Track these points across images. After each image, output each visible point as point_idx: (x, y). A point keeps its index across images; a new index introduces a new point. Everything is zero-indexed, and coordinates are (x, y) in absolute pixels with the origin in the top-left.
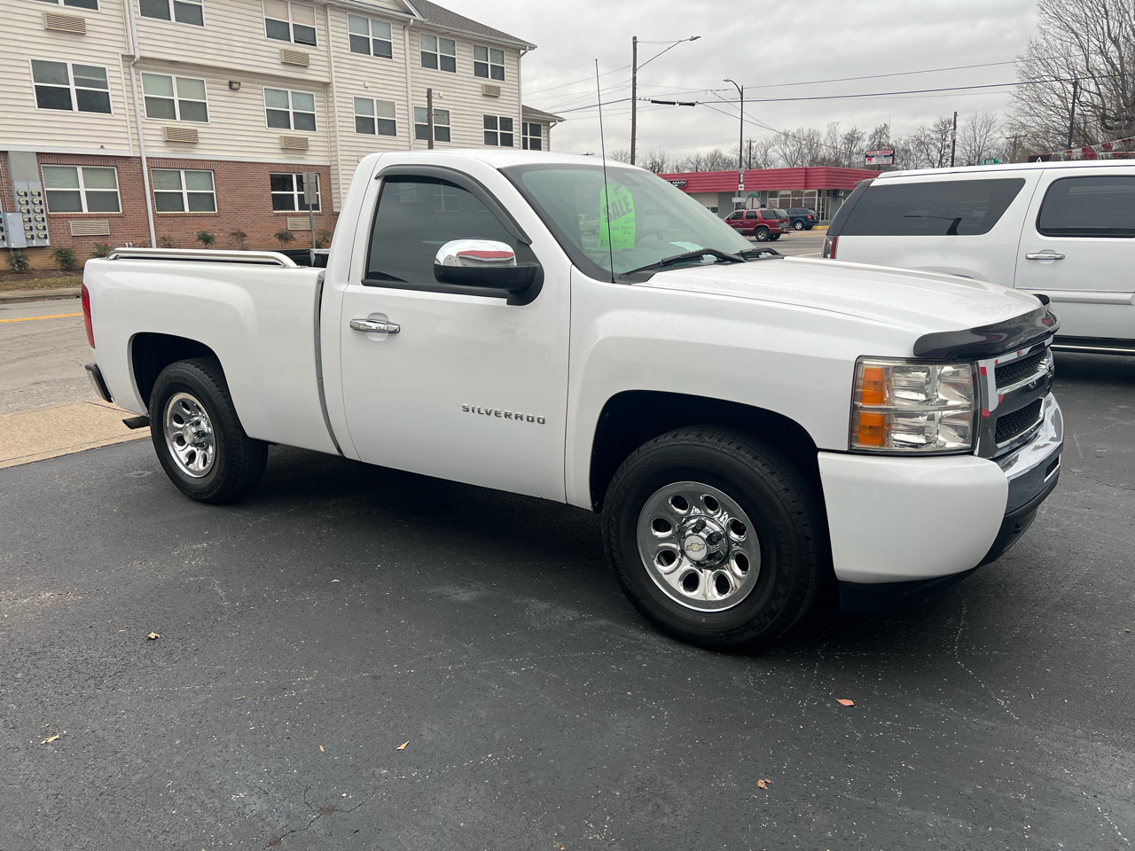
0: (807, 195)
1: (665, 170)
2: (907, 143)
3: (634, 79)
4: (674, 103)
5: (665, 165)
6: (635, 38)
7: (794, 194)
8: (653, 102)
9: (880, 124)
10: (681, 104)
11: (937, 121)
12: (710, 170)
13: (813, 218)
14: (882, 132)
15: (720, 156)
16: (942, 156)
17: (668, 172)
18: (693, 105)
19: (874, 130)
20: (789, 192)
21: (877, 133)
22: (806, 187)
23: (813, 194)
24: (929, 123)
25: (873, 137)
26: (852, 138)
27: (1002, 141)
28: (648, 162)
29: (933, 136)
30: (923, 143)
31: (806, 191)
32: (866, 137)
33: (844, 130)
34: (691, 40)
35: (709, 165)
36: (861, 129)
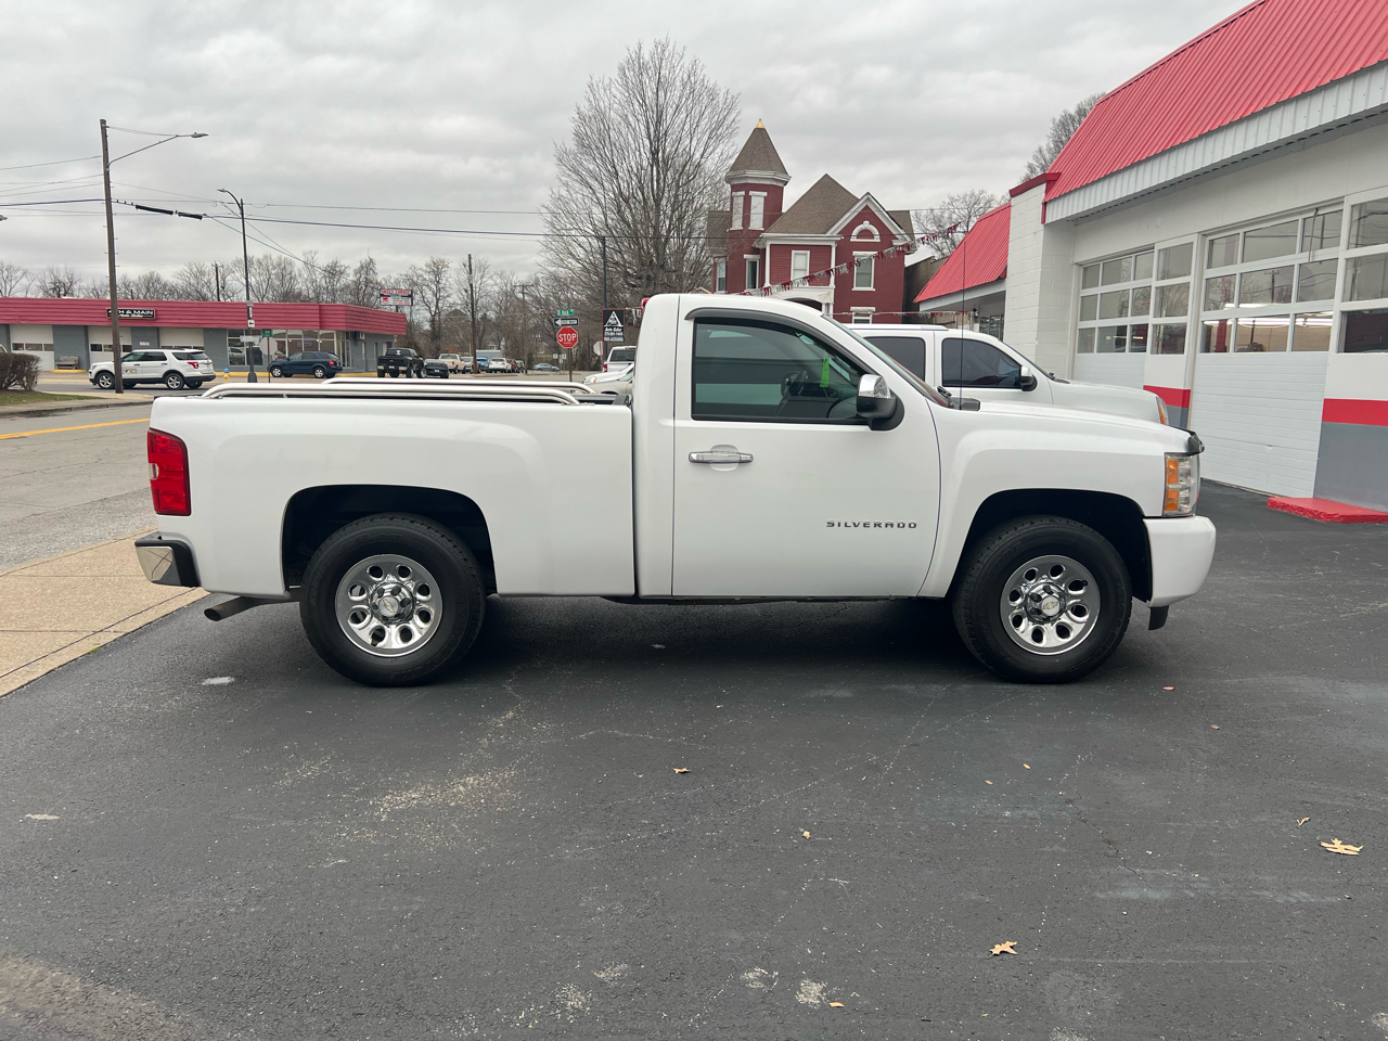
0: (323, 336)
1: (76, 293)
2: (397, 282)
3: (107, 175)
4: (171, 213)
5: (75, 287)
6: (103, 122)
7: (307, 334)
8: (138, 207)
9: (364, 258)
10: (181, 214)
11: (429, 261)
12: (145, 297)
13: (335, 364)
14: (368, 267)
15: (158, 280)
16: (438, 300)
17: (82, 297)
18: (199, 217)
19: (359, 265)
20: (300, 332)
21: (362, 267)
22: (322, 327)
23: (331, 336)
24: (421, 262)
25: (357, 272)
26: (333, 272)
27: (496, 288)
28: (48, 281)
29: (426, 277)
30: (415, 284)
31: (321, 332)
32: (350, 271)
33: (323, 261)
34: (193, 136)
35: (144, 291)
36: (344, 262)
